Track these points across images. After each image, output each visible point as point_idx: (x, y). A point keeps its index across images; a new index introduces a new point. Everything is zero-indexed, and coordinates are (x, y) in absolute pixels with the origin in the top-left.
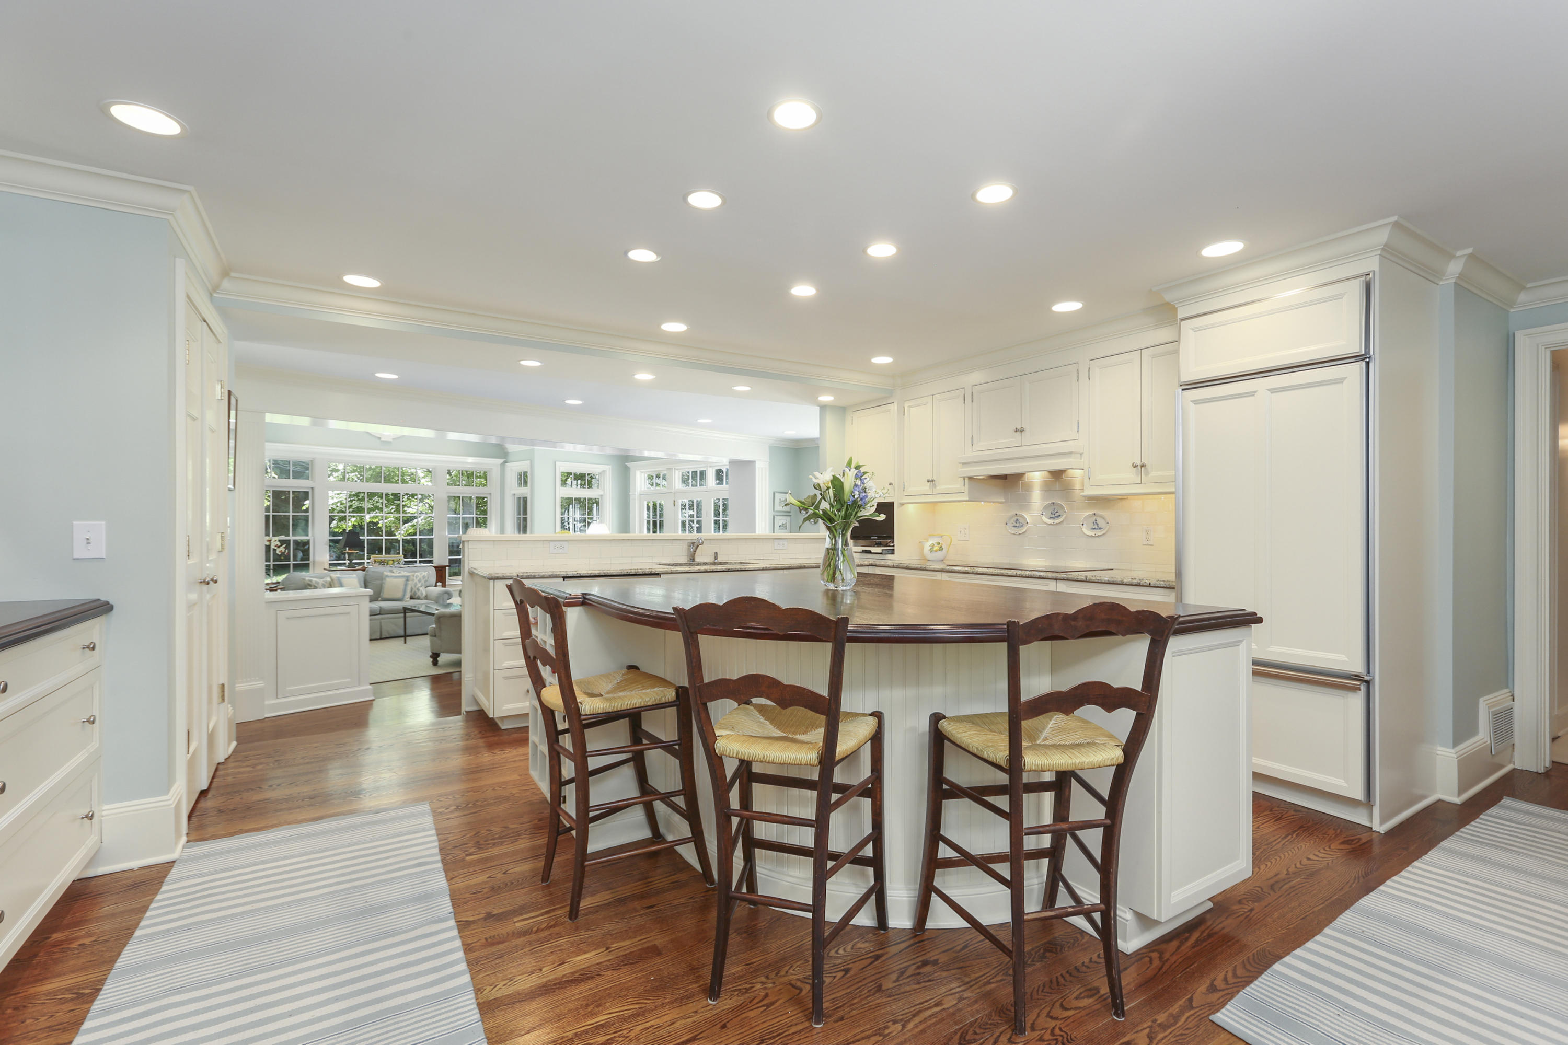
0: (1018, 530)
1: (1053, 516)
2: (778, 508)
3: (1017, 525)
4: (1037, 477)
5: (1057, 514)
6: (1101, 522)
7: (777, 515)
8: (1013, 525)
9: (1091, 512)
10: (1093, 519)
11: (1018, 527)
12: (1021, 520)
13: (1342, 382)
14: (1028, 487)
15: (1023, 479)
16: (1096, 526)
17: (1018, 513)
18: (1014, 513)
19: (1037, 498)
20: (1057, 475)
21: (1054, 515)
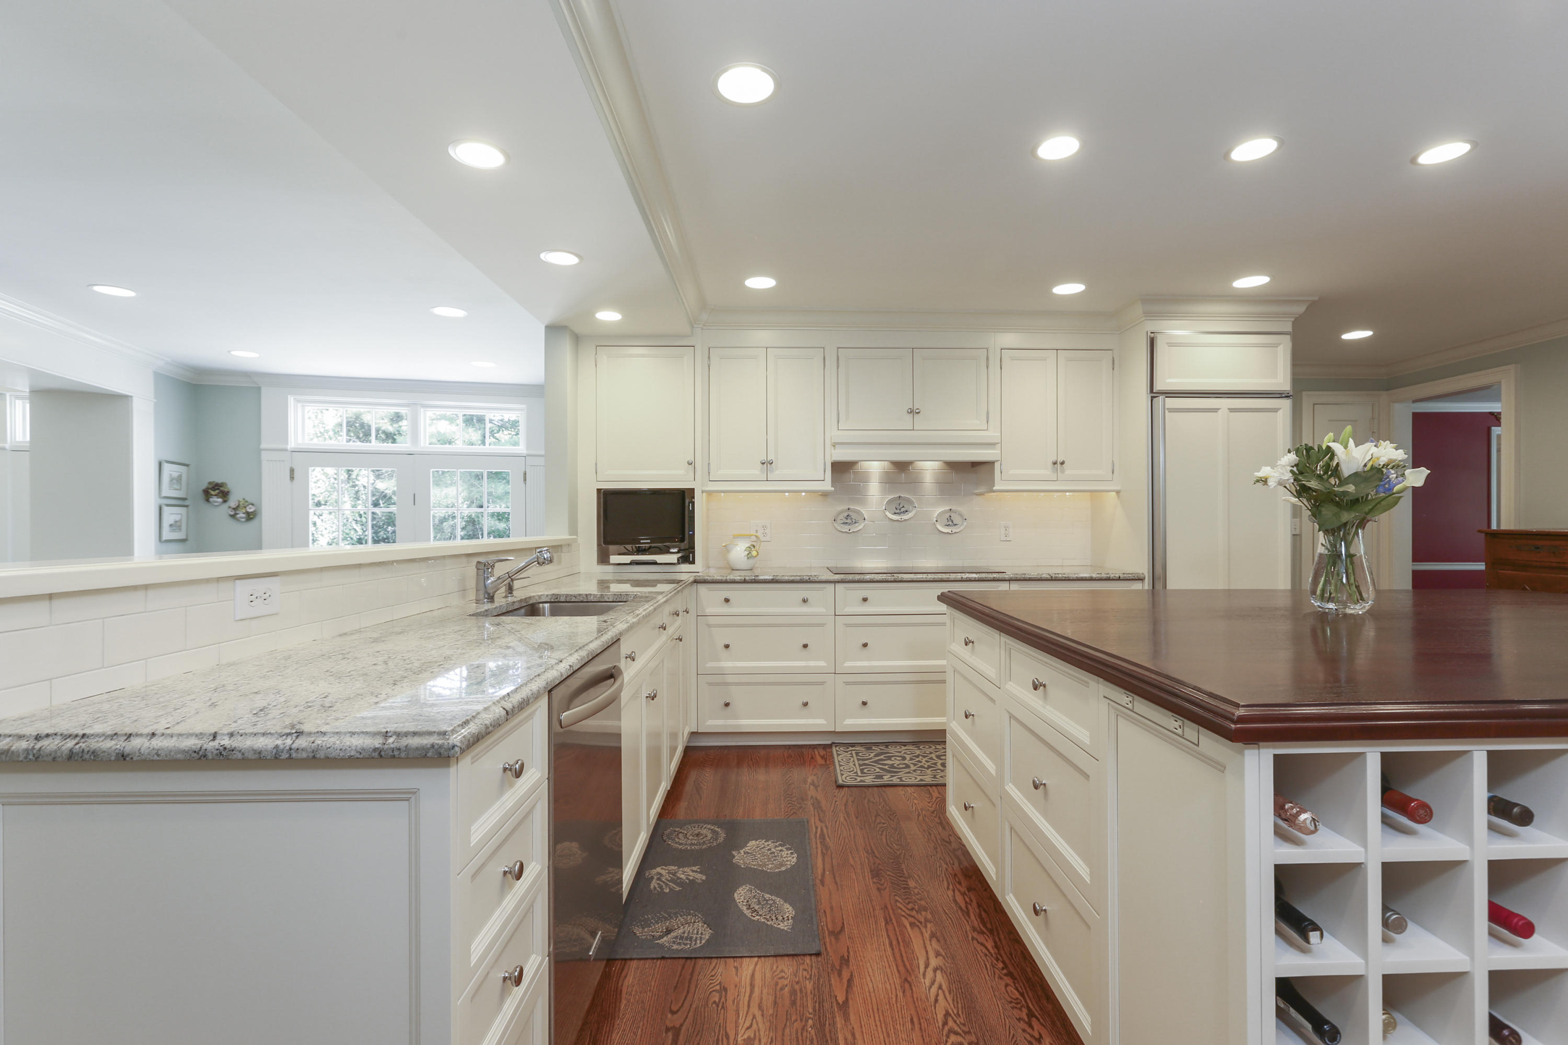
0: (850, 527)
1: (898, 511)
2: (167, 492)
3: (849, 521)
4: (875, 468)
5: (903, 510)
6: (956, 519)
7: (168, 505)
8: (842, 522)
9: (948, 508)
10: (947, 516)
11: (850, 524)
12: (854, 516)
13: (1277, 412)
14: (864, 478)
15: (855, 468)
16: (951, 523)
17: (851, 507)
18: (846, 507)
19: (874, 489)
20: (902, 467)
21: (900, 511)
